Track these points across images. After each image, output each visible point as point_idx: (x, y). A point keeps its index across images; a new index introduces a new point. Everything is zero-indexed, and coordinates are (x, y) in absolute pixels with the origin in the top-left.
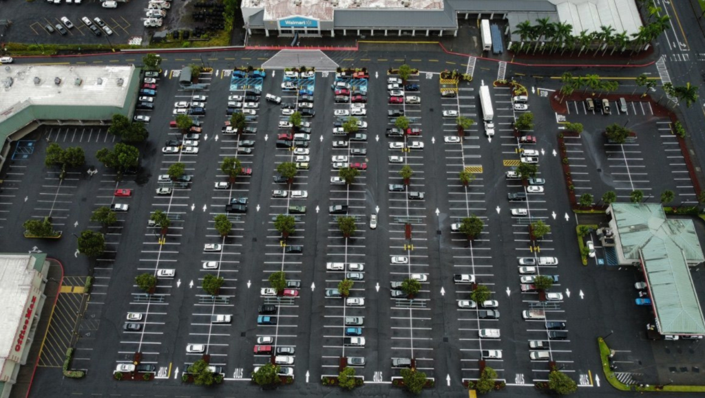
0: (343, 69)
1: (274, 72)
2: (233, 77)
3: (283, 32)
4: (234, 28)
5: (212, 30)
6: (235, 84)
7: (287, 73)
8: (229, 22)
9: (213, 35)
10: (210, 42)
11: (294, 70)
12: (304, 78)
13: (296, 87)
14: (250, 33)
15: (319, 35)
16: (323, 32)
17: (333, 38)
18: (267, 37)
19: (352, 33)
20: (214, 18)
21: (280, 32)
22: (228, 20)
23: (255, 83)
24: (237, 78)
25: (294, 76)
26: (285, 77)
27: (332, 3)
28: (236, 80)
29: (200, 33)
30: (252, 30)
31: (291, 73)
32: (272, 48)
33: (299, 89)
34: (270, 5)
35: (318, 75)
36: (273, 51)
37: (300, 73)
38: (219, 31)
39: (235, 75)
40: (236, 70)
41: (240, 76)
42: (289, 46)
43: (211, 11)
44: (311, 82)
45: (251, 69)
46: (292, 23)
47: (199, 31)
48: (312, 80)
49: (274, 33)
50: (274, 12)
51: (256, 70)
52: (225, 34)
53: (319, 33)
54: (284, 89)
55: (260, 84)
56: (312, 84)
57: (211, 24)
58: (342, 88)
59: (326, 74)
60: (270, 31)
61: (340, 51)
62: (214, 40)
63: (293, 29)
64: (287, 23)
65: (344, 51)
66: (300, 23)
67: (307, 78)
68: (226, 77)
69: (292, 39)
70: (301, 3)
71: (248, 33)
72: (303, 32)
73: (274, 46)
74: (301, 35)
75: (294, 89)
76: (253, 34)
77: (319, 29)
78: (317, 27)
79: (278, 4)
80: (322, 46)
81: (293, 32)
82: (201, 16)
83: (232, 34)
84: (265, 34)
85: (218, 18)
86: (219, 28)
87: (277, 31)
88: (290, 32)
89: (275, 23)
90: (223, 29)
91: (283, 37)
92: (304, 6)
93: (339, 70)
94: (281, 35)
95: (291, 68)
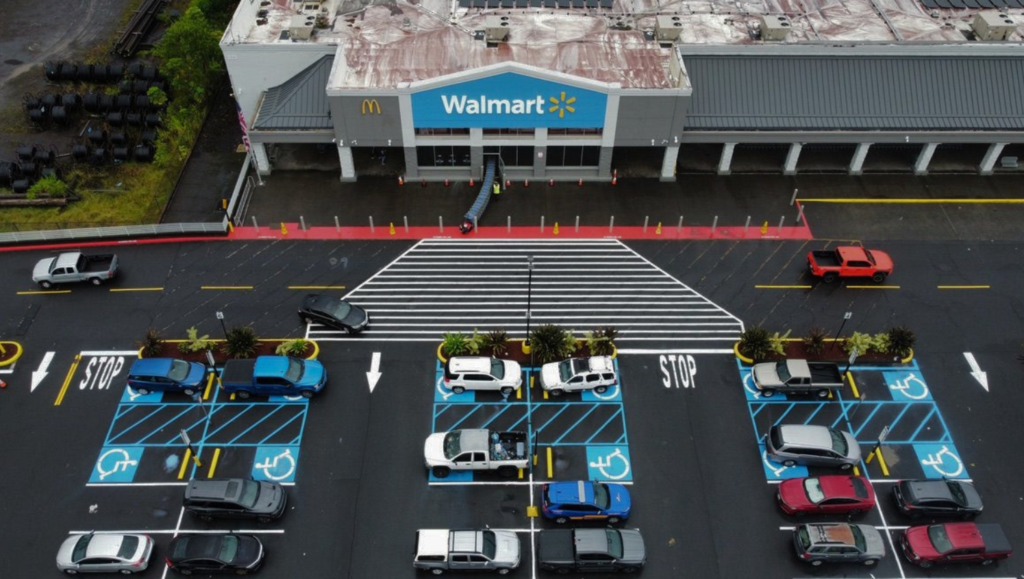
0: (778, 341)
1: (376, 357)
2: (131, 396)
3: (426, 155)
4: (194, 154)
5: (99, 163)
6: (126, 440)
7: (458, 365)
8: (180, 128)
9: (95, 184)
10: (74, 211)
11: (496, 348)
12: (562, 395)
13: (520, 463)
14: (263, 166)
15: (603, 174)
16: (621, 155)
17: (667, 184)
18: (348, 184)
19: (762, 156)
20: (116, 116)
21: (411, 160)
22: (175, 124)
23: (256, 436)
24: (156, 398)
25: (497, 384)
26: (443, 394)
27: (649, 38)
28: (142, 410)
29: (34, 176)
30: (273, 150)
31: (482, 365)
32: (372, 232)
33: (538, 470)
34: (364, 43)
35: (638, 374)
36: (373, 244)
37: (532, 363)
38: (129, 167)
39: (144, 384)
40: (154, 350)
41: (174, 391)
42: (457, 221)
43: (110, 91)
44: (603, 425)
45: (242, 346)
46: (474, 107)
47: (30, 166)
48: (608, 409)
49: (380, 161)
50: (383, 67)
51: (271, 350)
52: (152, 178)
53: (606, 160)
54: (442, 472)
55: (284, 438)
56: (610, 436)
57: (93, 140)
58: (819, 464)
59: (680, 366)
60: (359, 153)
61: (723, 244)
62: (93, 203)
63: (476, 140)
64: (452, 105)
65: (745, 243)
66: (520, 107)
67: (576, 395)
68: (93, 394)
69: (471, 191)
70: (506, 38)
71: (252, 170)
72: (525, 155)
73: (382, 222)
74: (513, 174)
75: (510, 472)
76: (276, 173)
77: (608, 140)
78: (598, 132)
79: (401, 42)
80: (629, 219)
81: (477, 159)
82: (58, 111)
83: (180, 177)
84: (338, 171)
85: (133, 117)
86: (130, 157)
87: (397, 153)
88: (462, 155)
89: (388, 105)
90: (148, 159)
91: (424, 185)
92: (524, 47)
93: (756, 348)
94: (414, 174)
95: (475, 337)
